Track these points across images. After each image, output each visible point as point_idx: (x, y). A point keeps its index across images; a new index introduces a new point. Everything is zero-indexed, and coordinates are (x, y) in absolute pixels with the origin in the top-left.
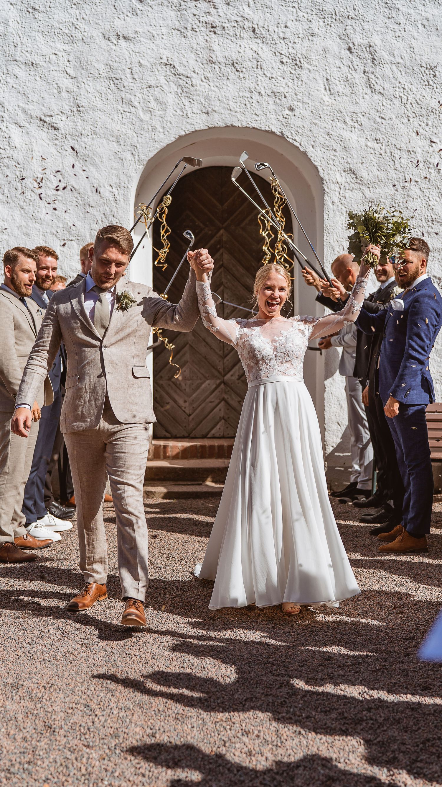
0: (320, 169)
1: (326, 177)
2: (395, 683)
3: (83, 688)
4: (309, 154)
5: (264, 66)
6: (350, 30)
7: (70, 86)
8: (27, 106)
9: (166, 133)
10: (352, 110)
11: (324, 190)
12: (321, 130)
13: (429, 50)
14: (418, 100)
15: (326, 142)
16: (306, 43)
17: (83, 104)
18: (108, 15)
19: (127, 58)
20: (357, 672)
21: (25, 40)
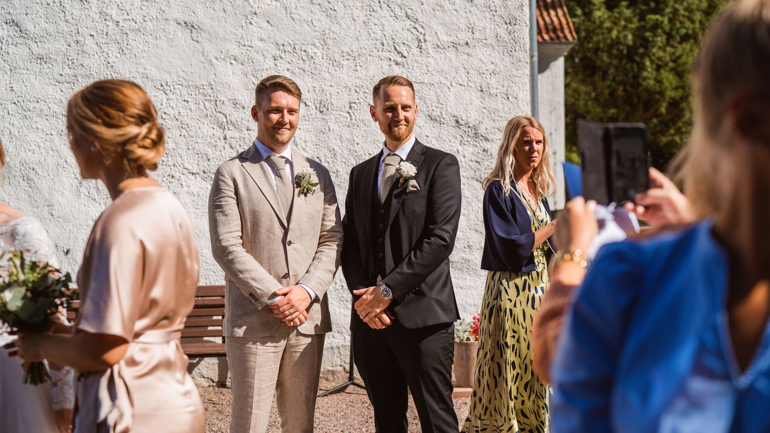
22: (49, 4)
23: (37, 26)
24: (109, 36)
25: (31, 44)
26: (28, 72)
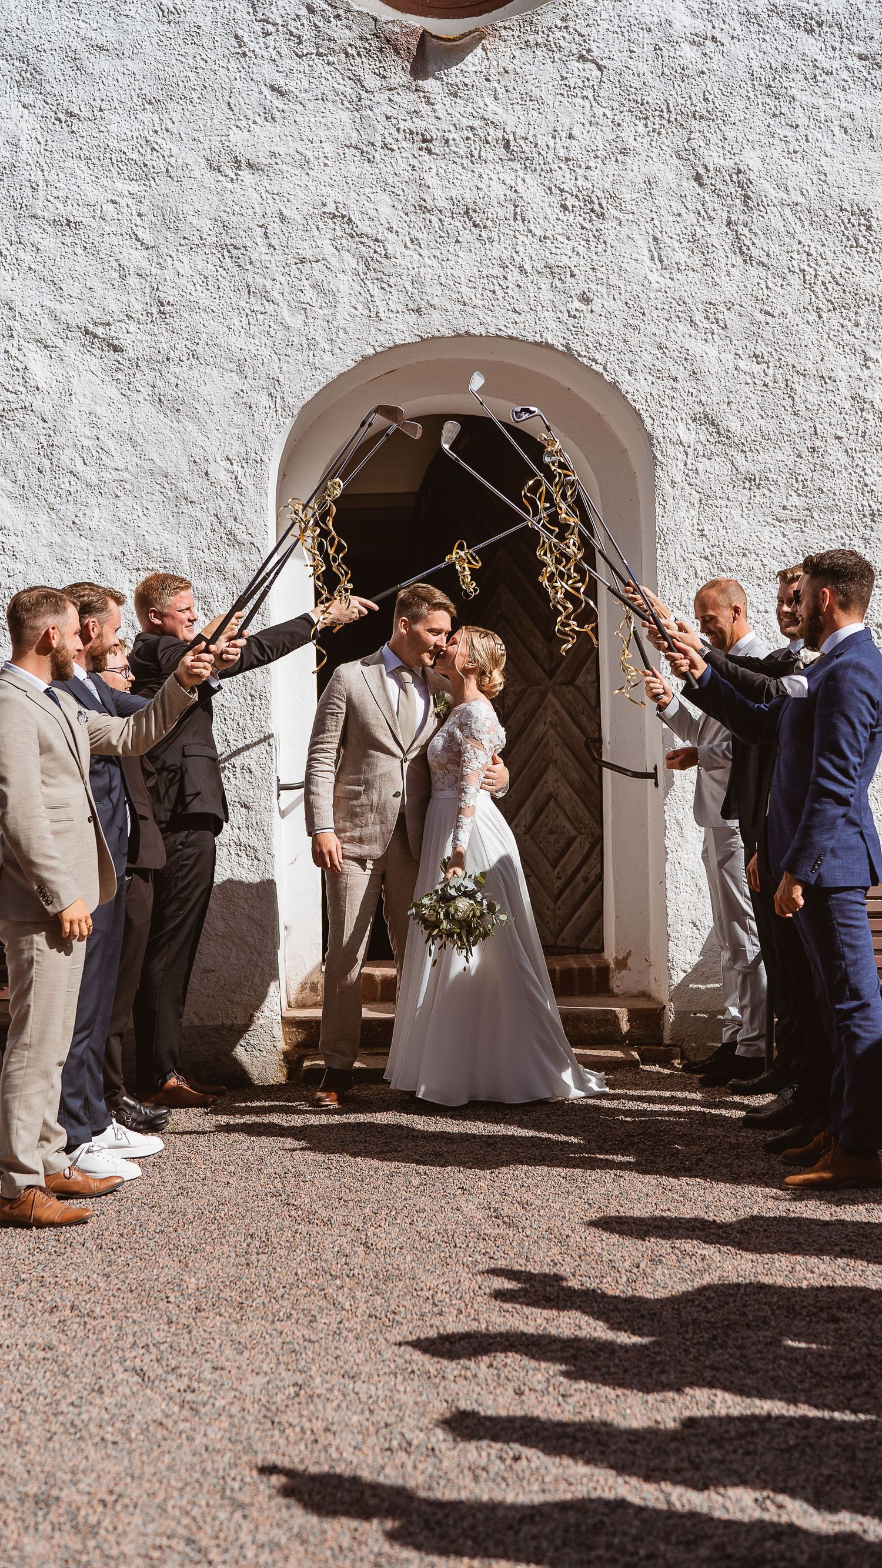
0: (645, 415)
1: (658, 433)
2: (830, 1477)
4: (624, 388)
5: (530, 215)
6: (698, 141)
7: (145, 264)
8: (58, 306)
9: (337, 351)
10: (705, 299)
11: (655, 457)
12: (647, 339)
13: (856, 177)
14: (837, 276)
15: (657, 363)
16: (611, 168)
17: (171, 299)
18: (216, 121)
19: (256, 206)
20: (748, 1453)
21: (52, 178)
22: (766, 385)
23: (746, 422)
24: (867, 437)
25: (735, 454)
26: (729, 504)
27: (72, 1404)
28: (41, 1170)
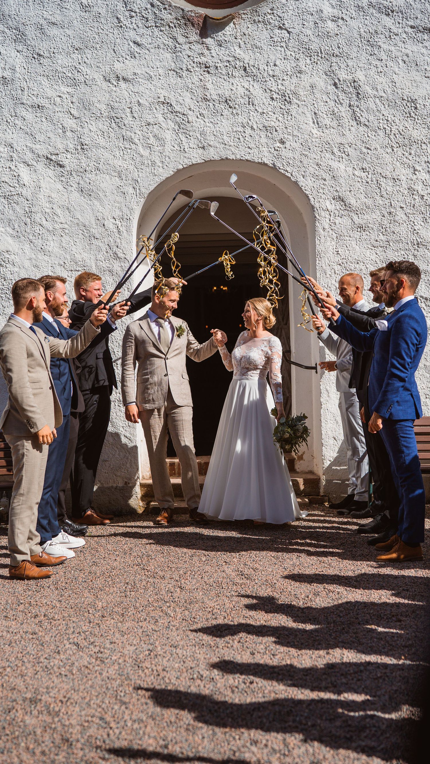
0: (310, 197)
1: (317, 205)
2: (396, 691)
3: (98, 702)
4: (301, 184)
5: (256, 102)
6: (335, 67)
7: (74, 126)
8: (34, 146)
9: (165, 167)
10: (339, 142)
11: (315, 217)
12: (311, 161)
13: (410, 84)
14: (401, 131)
15: (316, 172)
16: (294, 80)
17: (87, 143)
18: (108, 58)
19: (127, 98)
20: (359, 680)
21: (31, 85)
22: (367, 183)
23: (358, 200)
24: (415, 207)
25: (353, 215)
26: (351, 239)
27: (46, 658)
28: (29, 553)
